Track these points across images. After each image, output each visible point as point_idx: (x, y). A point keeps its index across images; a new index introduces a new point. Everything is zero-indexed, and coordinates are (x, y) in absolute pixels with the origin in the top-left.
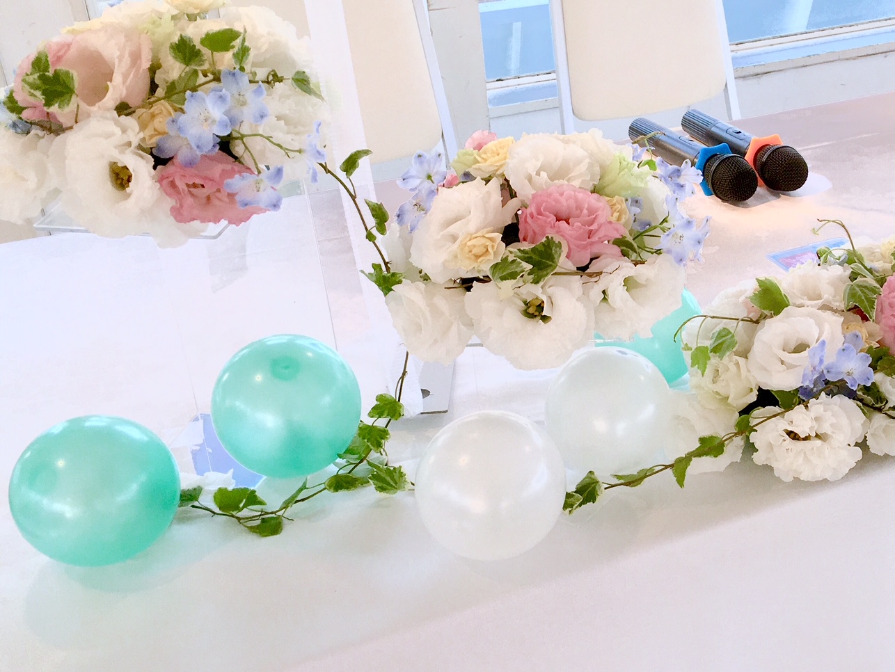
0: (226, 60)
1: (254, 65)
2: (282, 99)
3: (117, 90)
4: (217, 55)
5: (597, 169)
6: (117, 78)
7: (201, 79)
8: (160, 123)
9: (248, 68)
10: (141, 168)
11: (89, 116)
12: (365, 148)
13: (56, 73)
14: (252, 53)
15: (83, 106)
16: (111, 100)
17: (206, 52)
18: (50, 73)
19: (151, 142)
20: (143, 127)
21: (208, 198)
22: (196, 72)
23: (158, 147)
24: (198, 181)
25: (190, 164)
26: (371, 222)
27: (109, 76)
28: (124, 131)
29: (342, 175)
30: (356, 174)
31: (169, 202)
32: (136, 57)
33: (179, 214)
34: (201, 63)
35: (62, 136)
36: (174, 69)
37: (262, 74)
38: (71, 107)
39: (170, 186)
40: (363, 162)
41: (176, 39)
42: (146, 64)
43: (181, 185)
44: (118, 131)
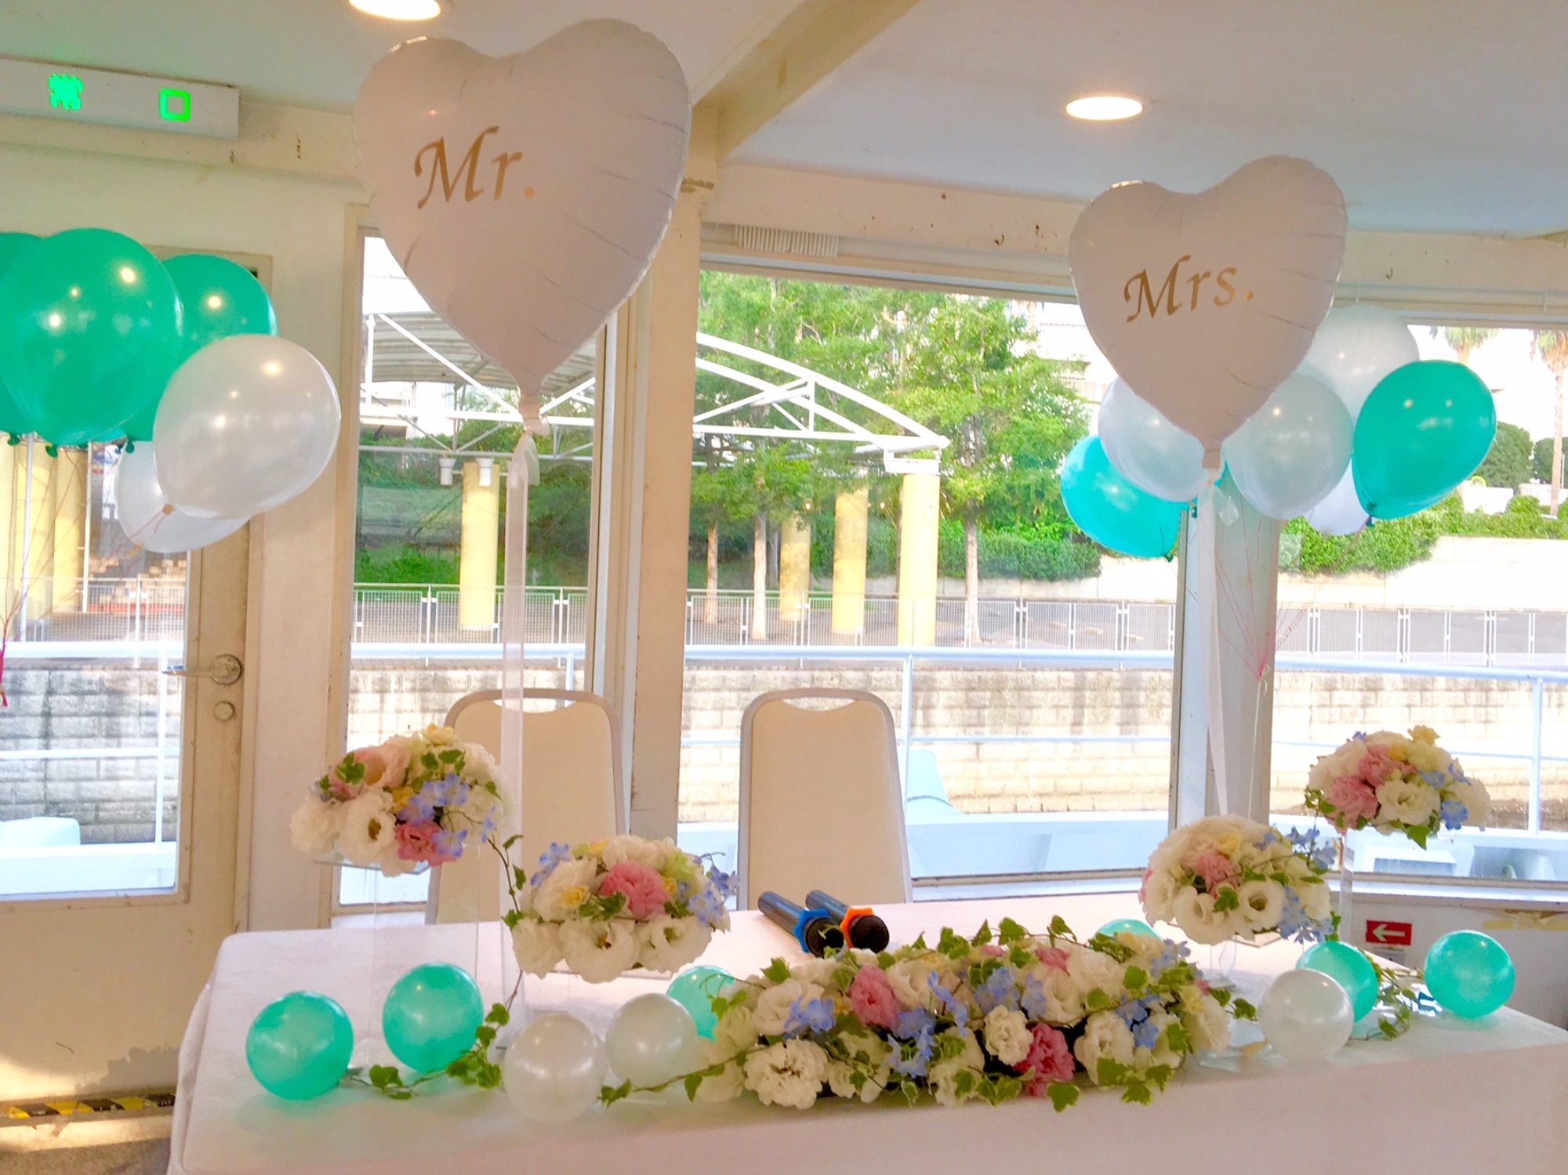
0: (450, 768)
1: (467, 774)
2: (477, 796)
3: (387, 778)
4: (446, 765)
5: (662, 859)
6: (388, 771)
7: (434, 777)
8: (405, 800)
9: (461, 774)
10: (388, 824)
11: (366, 791)
12: (519, 833)
13: (356, 766)
14: (466, 767)
15: (365, 785)
16: (381, 783)
17: (440, 762)
18: (353, 764)
19: (397, 810)
20: (395, 800)
21: (420, 849)
22: (431, 773)
23: (401, 814)
24: (418, 835)
25: (416, 825)
26: (514, 880)
27: (384, 769)
28: (384, 801)
29: (502, 850)
30: (511, 849)
31: (398, 846)
32: (401, 761)
33: (402, 854)
34: (436, 768)
35: (347, 803)
36: (420, 769)
37: (469, 780)
38: (358, 786)
39: (401, 836)
40: (517, 842)
41: (426, 753)
42: (406, 765)
43: (407, 836)
44: (381, 801)
